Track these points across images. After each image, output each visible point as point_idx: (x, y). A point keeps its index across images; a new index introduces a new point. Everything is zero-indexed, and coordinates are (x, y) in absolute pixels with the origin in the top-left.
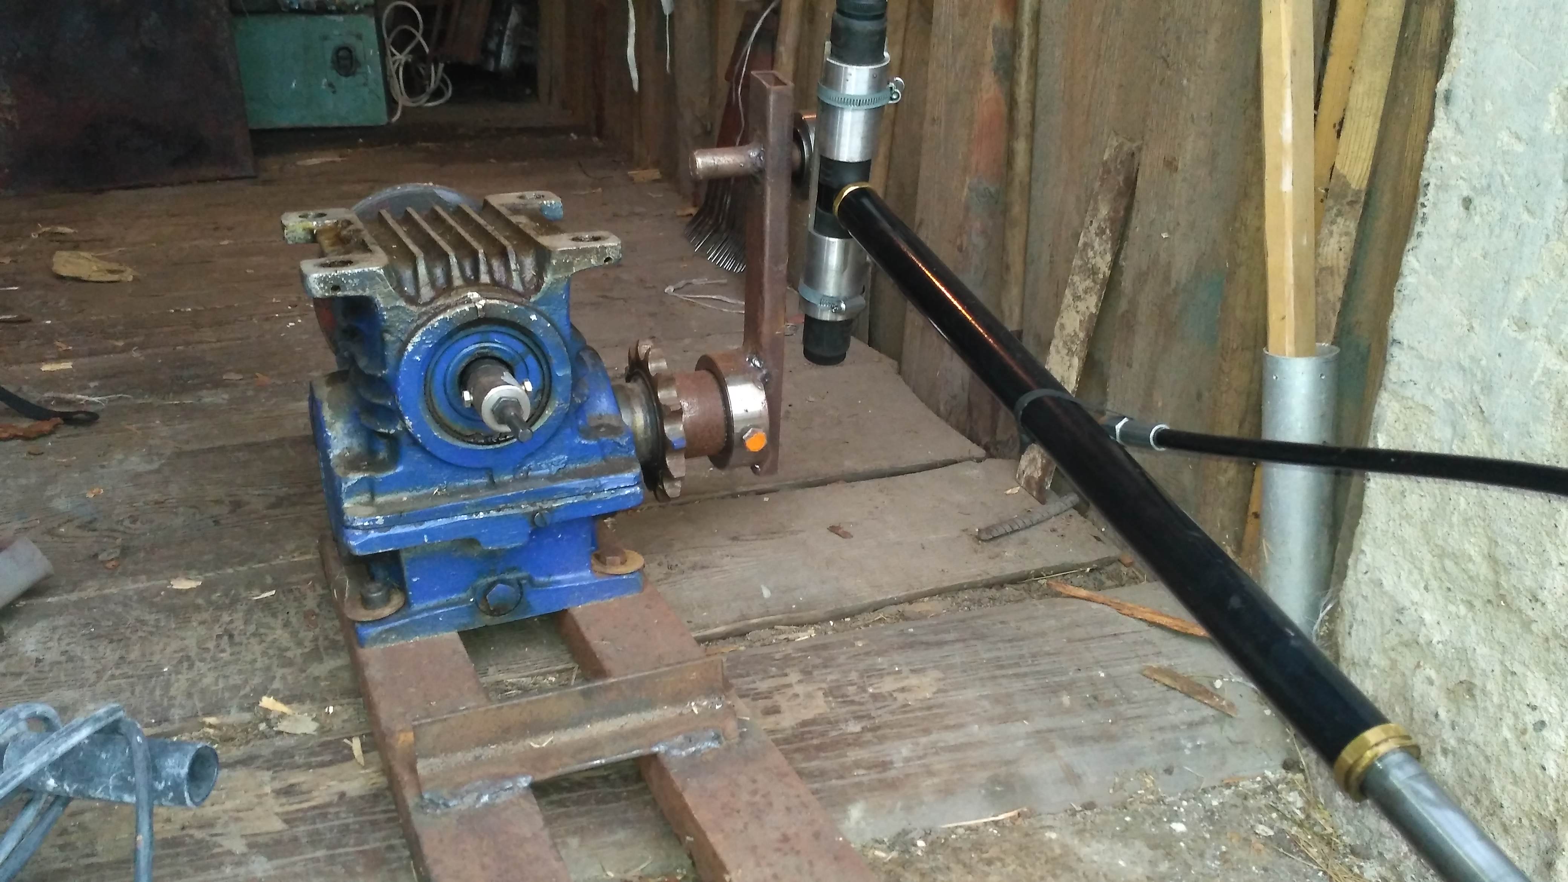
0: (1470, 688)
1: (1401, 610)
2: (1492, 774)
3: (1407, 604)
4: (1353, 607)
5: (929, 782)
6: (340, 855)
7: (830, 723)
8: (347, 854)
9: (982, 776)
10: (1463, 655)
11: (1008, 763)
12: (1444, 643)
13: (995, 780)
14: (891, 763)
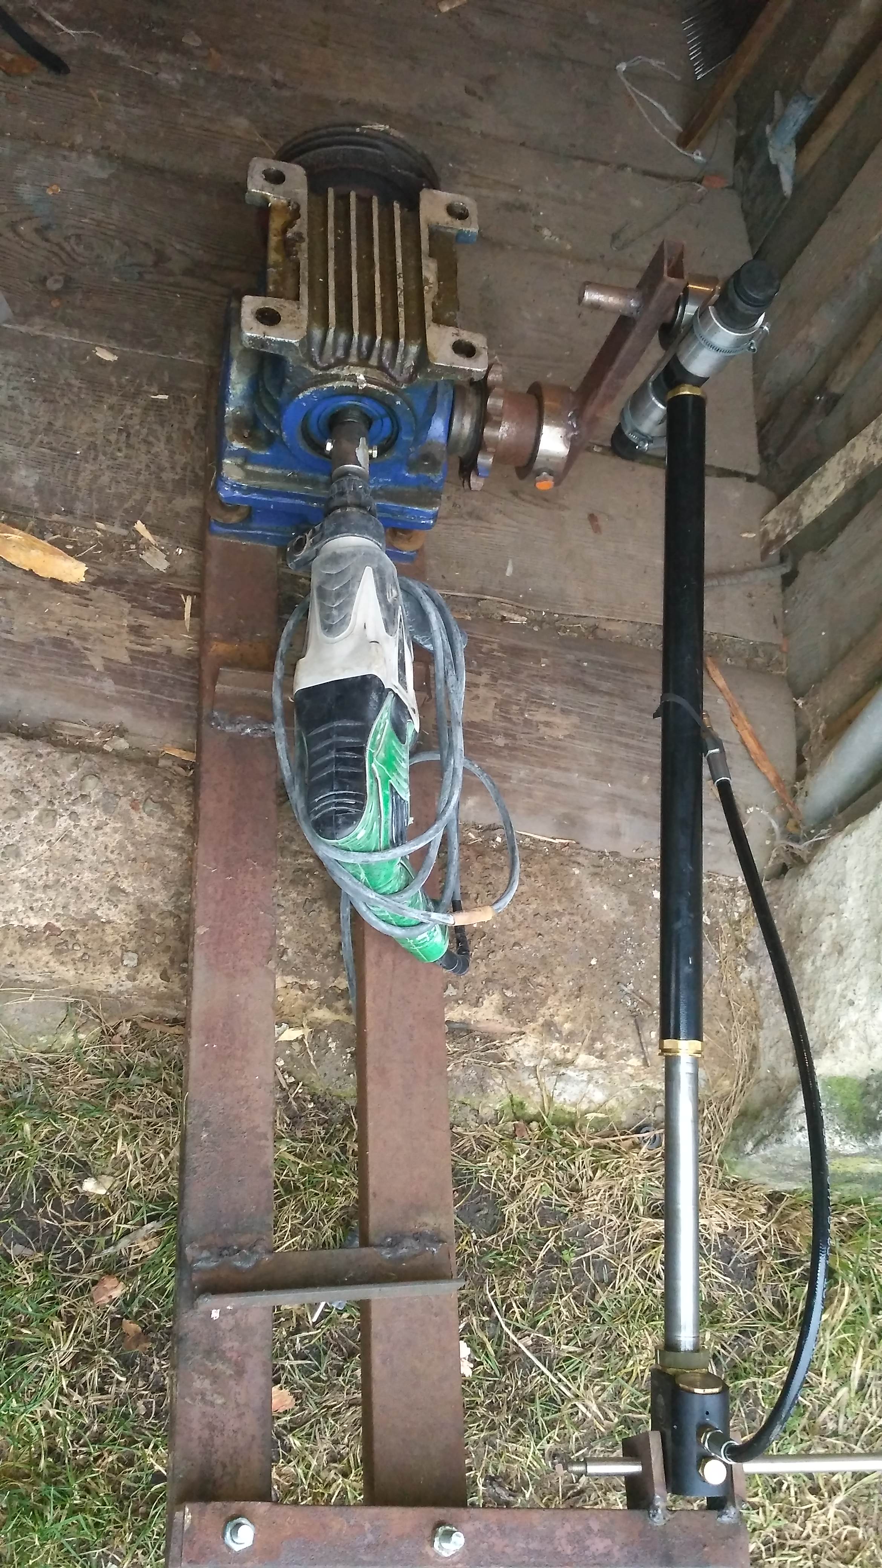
0: (840, 952)
1: (843, 884)
2: (822, 995)
3: (848, 885)
4: (830, 854)
5: (527, 800)
6: (157, 699)
7: (487, 731)
8: (161, 700)
9: (560, 810)
10: (850, 936)
11: (581, 808)
12: (848, 921)
13: (566, 816)
14: (510, 778)
